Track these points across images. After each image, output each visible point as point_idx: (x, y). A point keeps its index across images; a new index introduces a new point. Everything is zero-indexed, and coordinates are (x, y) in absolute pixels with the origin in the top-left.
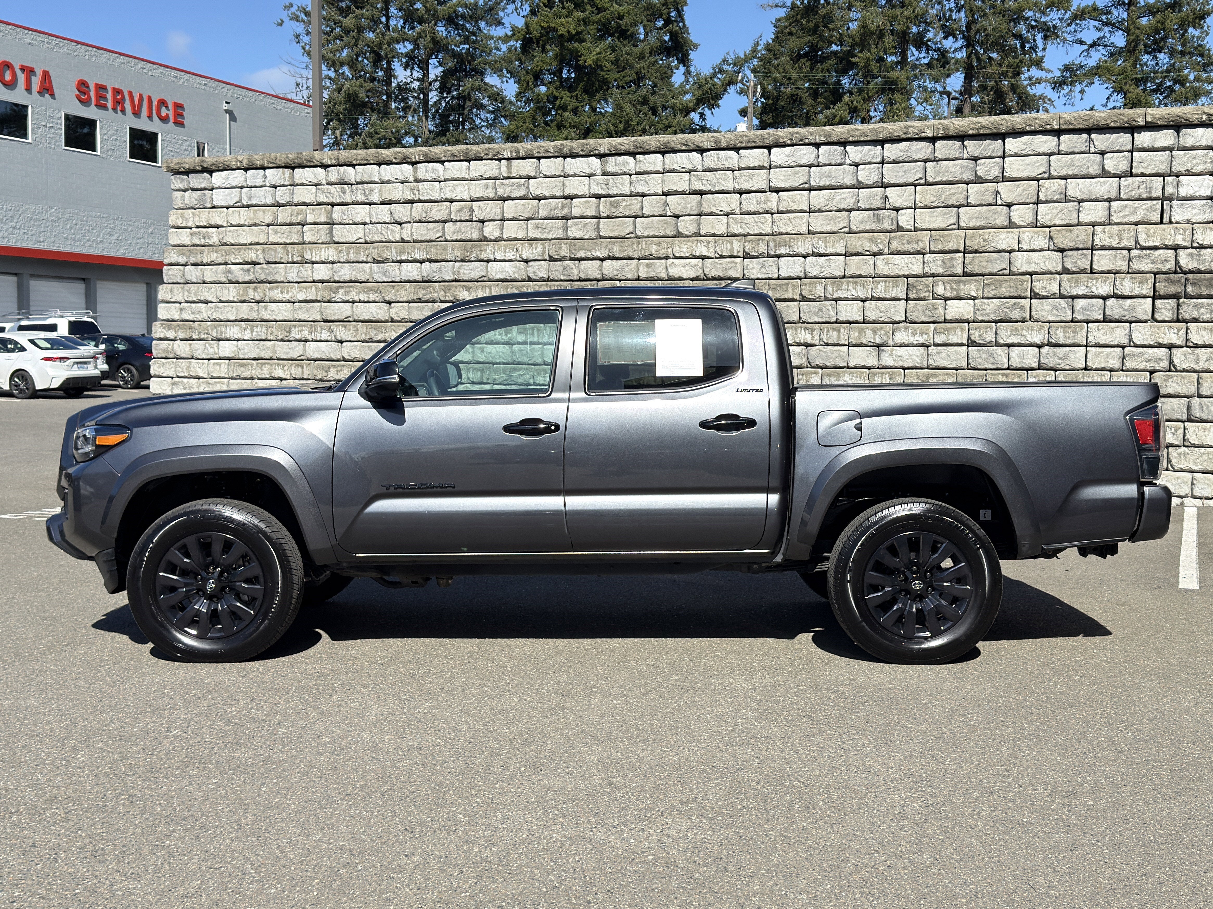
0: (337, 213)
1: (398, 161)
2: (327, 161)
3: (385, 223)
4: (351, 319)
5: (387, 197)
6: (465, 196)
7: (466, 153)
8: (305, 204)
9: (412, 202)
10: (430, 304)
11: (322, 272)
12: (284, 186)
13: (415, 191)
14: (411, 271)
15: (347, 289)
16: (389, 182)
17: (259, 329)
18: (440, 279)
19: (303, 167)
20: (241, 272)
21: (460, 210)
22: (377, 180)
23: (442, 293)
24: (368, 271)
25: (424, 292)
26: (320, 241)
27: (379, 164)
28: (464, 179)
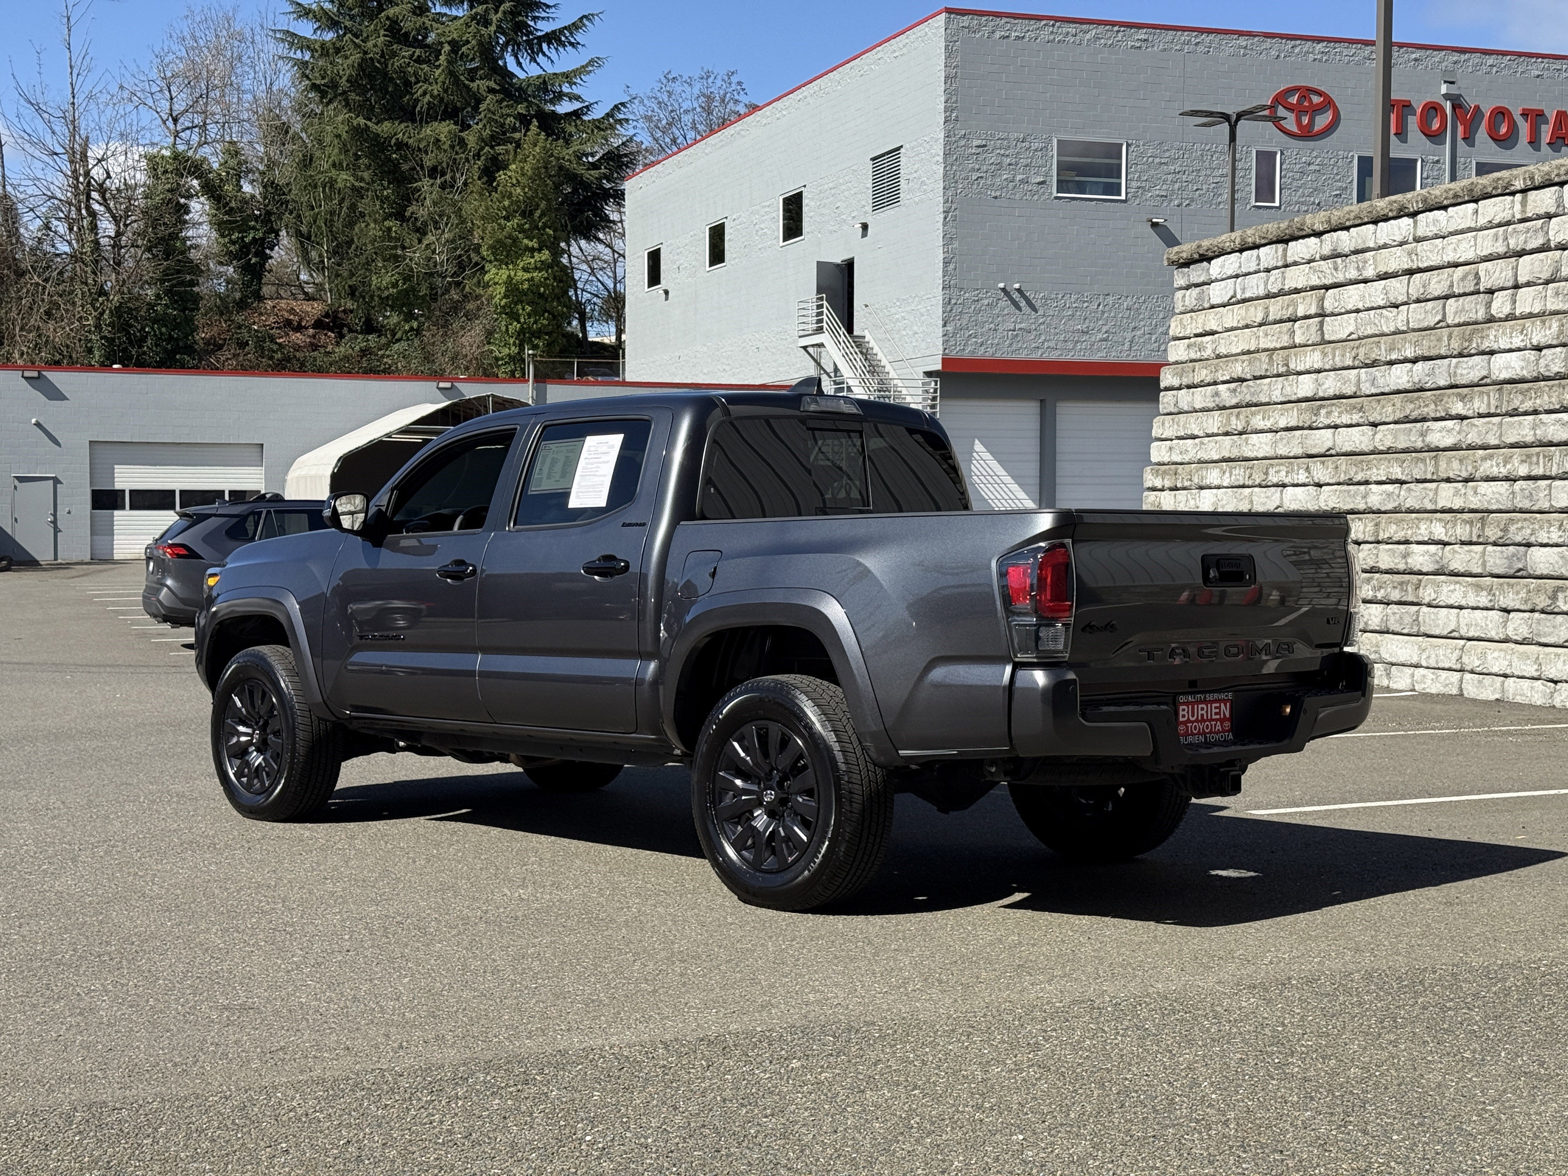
0: (1331, 300)
1: (1395, 214)
2: (1319, 227)
3: (1380, 308)
4: (1333, 452)
5: (1382, 269)
6: (1470, 255)
7: (1471, 190)
8: (1297, 291)
9: (1410, 272)
10: (1419, 425)
11: (1305, 386)
12: (1277, 268)
13: (1414, 257)
14: (1400, 376)
15: (1329, 409)
16: (1385, 246)
17: (1237, 471)
18: (1433, 386)
19: (1296, 238)
20: (1228, 394)
21: (1463, 279)
22: (1372, 245)
23: (1433, 406)
24: (1354, 380)
25: (1412, 406)
26: (1310, 342)
27: (1375, 222)
28: (1470, 230)
